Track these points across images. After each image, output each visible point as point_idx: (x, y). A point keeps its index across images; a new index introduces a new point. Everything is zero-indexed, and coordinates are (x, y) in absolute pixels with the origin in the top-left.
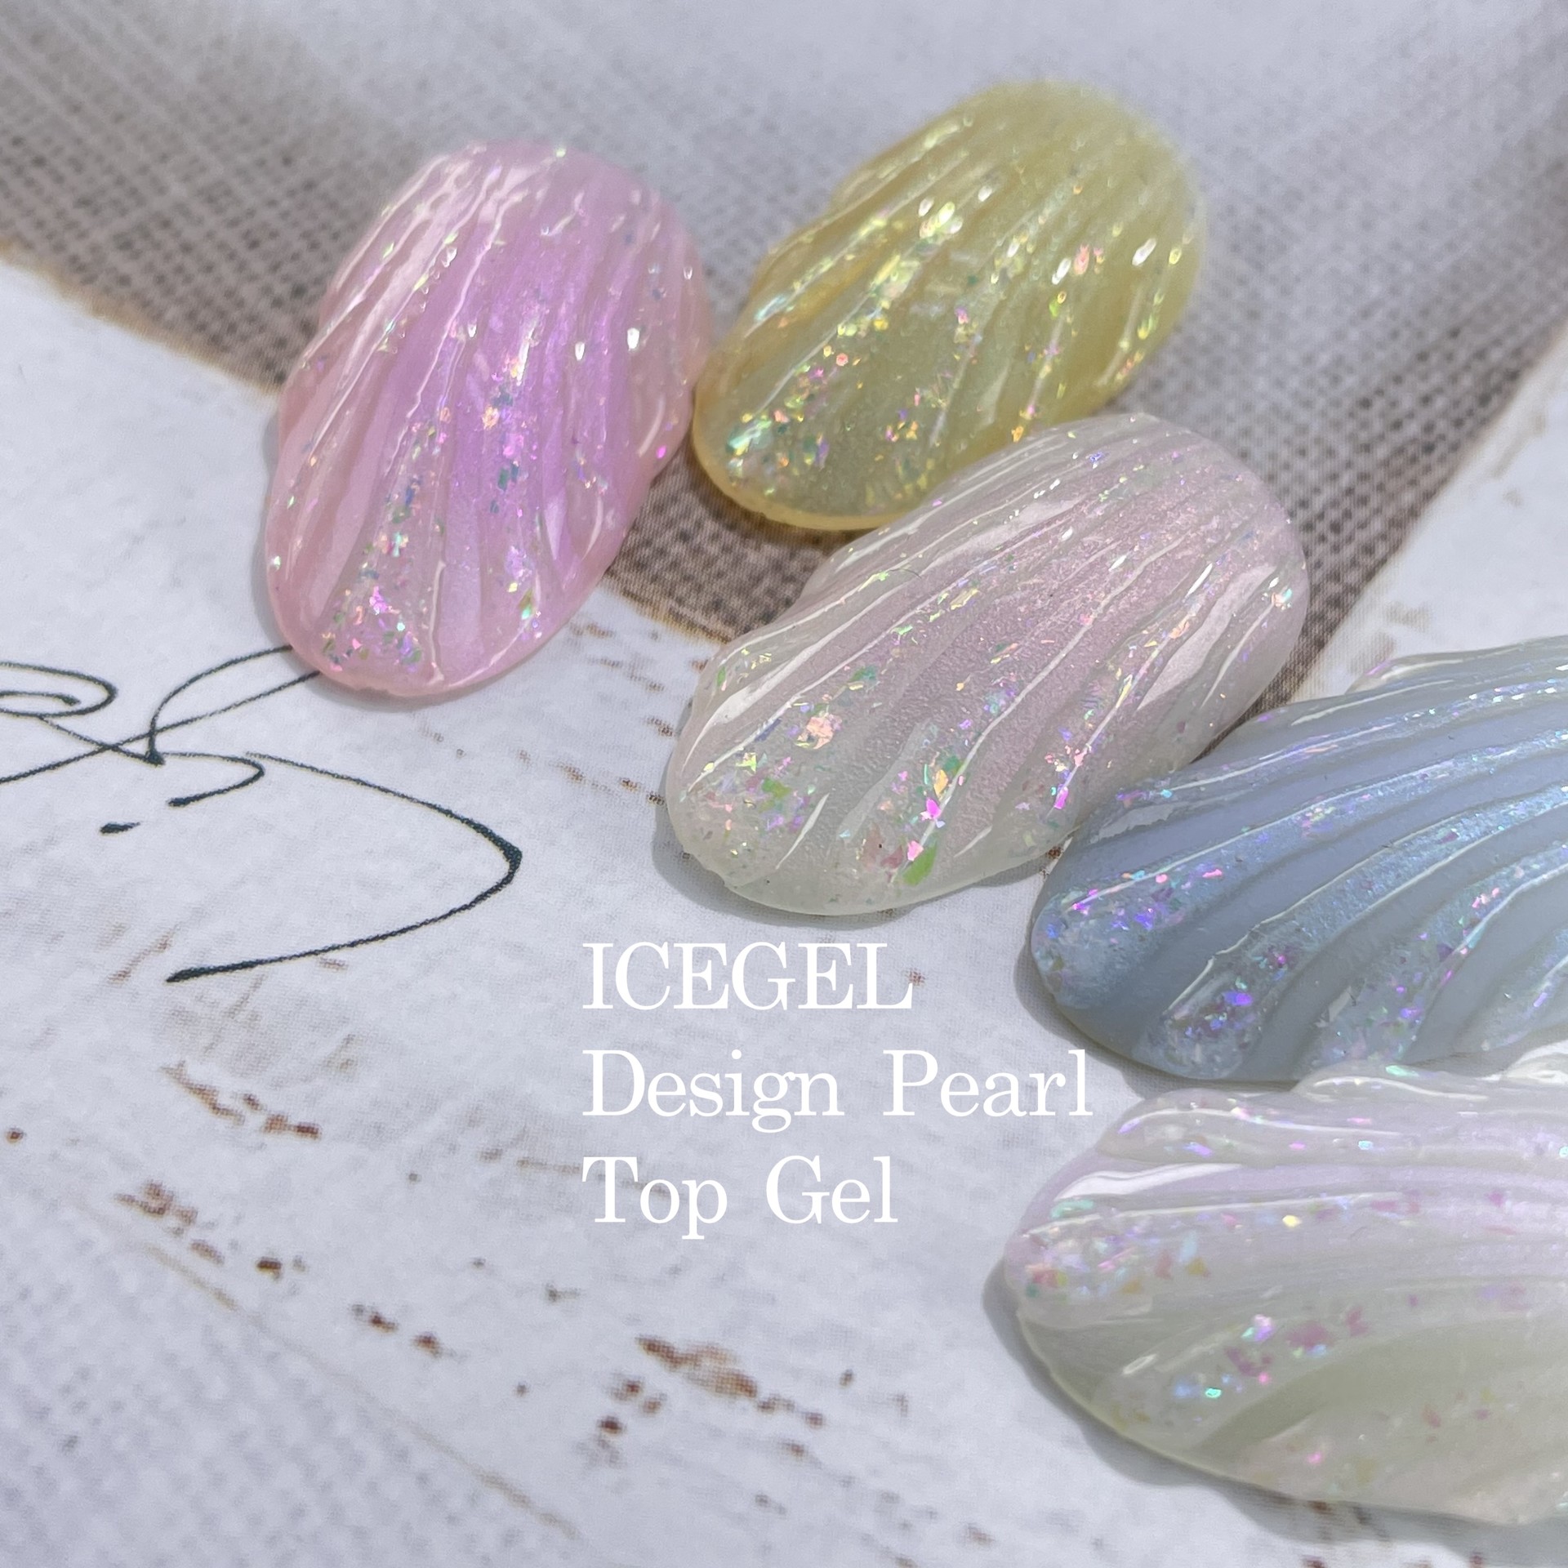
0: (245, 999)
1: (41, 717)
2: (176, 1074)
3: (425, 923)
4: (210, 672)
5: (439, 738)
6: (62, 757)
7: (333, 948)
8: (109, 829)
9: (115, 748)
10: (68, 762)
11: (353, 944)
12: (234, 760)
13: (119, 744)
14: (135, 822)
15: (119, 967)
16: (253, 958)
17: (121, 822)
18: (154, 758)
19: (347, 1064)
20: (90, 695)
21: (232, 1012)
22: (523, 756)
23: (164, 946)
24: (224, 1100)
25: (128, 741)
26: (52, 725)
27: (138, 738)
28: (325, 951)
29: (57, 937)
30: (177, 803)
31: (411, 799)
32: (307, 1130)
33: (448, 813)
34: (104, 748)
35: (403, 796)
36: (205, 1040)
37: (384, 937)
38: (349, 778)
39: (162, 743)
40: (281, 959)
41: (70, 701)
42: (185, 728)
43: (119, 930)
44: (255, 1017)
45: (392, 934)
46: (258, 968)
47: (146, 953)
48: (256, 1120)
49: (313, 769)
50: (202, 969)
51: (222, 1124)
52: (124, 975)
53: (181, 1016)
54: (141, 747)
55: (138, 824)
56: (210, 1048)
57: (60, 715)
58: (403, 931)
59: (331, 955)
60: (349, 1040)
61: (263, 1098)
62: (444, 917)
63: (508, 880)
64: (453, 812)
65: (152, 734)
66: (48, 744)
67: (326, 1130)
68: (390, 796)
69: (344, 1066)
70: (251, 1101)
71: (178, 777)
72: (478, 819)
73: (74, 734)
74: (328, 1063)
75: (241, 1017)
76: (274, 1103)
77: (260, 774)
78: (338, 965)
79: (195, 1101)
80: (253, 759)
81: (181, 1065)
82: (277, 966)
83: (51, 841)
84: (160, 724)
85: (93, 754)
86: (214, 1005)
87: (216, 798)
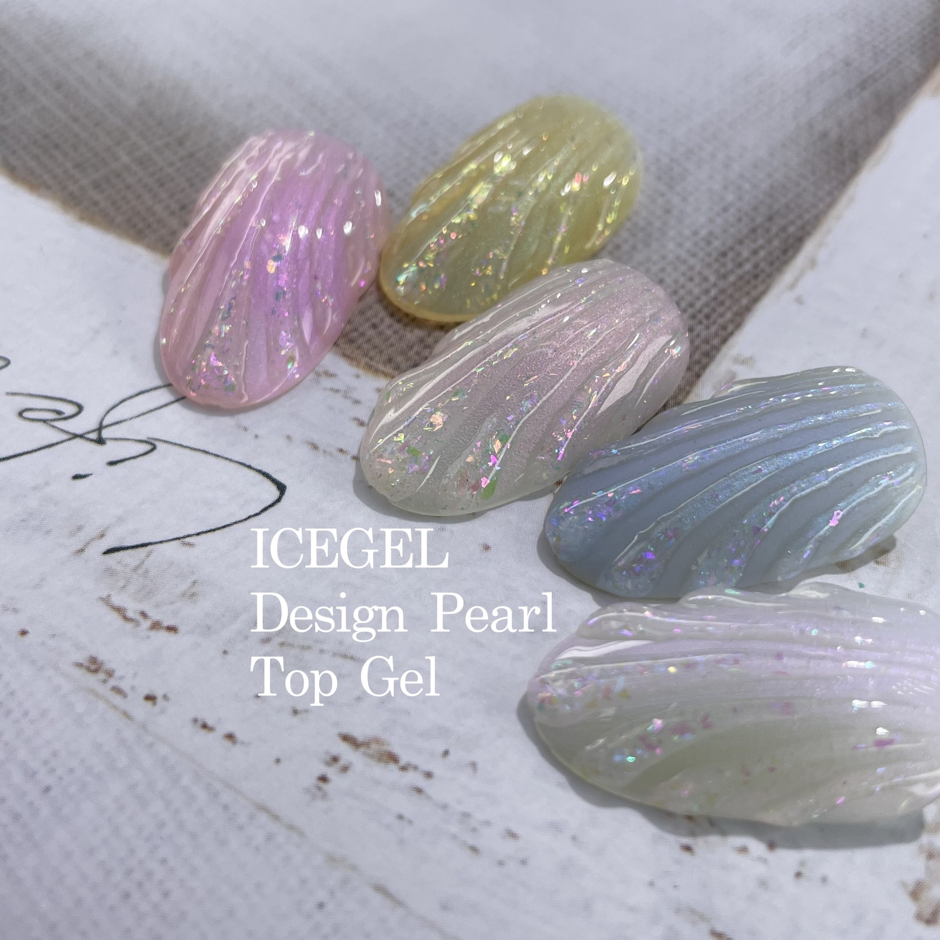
0: (143, 562)
1: (45, 421)
2: (106, 601)
3: (236, 523)
4: (131, 397)
5: (246, 429)
6: (54, 441)
7: (189, 536)
8: (77, 477)
9: (81, 436)
10: (57, 443)
11: (198, 534)
12: (141, 441)
13: (83, 434)
14: (90, 473)
15: (79, 547)
16: (147, 541)
17: (82, 473)
18: (100, 441)
19: (193, 595)
20: (69, 410)
21: (135, 569)
22: (289, 438)
23: (102, 536)
24: (130, 614)
25: (88, 433)
26: (50, 425)
27: (93, 431)
28: (184, 537)
29: (48, 532)
30: (112, 463)
31: (231, 460)
32: (172, 629)
33: (249, 467)
34: (75, 436)
35: (227, 459)
36: (121, 584)
37: (214, 530)
38: (199, 450)
39: (105, 434)
40: (161, 542)
41: (59, 412)
42: (117, 426)
43: (80, 528)
44: (147, 572)
45: (219, 529)
46: (149, 548)
47: (93, 540)
48: (146, 624)
49: (181, 446)
50: (121, 547)
51: (129, 626)
52: (82, 551)
53: (110, 572)
54: (94, 436)
55: (92, 474)
56: (124, 587)
57: (54, 420)
58: (224, 527)
59: (187, 540)
60: (195, 582)
61: (150, 614)
62: (246, 519)
63: (278, 500)
64: (252, 466)
65: (100, 428)
66: (48, 435)
67: (182, 629)
68: (220, 460)
69: (191, 596)
70: (144, 614)
71: (113, 450)
72: (265, 470)
73: (61, 429)
74: (184, 595)
75: (140, 571)
76: (155, 615)
77: (154, 448)
78: (190, 545)
79: (115, 615)
80: (151, 441)
81: (109, 596)
82: (160, 545)
83: (47, 484)
84: (105, 423)
85: (70, 439)
86: (126, 565)
87: (132, 461)
